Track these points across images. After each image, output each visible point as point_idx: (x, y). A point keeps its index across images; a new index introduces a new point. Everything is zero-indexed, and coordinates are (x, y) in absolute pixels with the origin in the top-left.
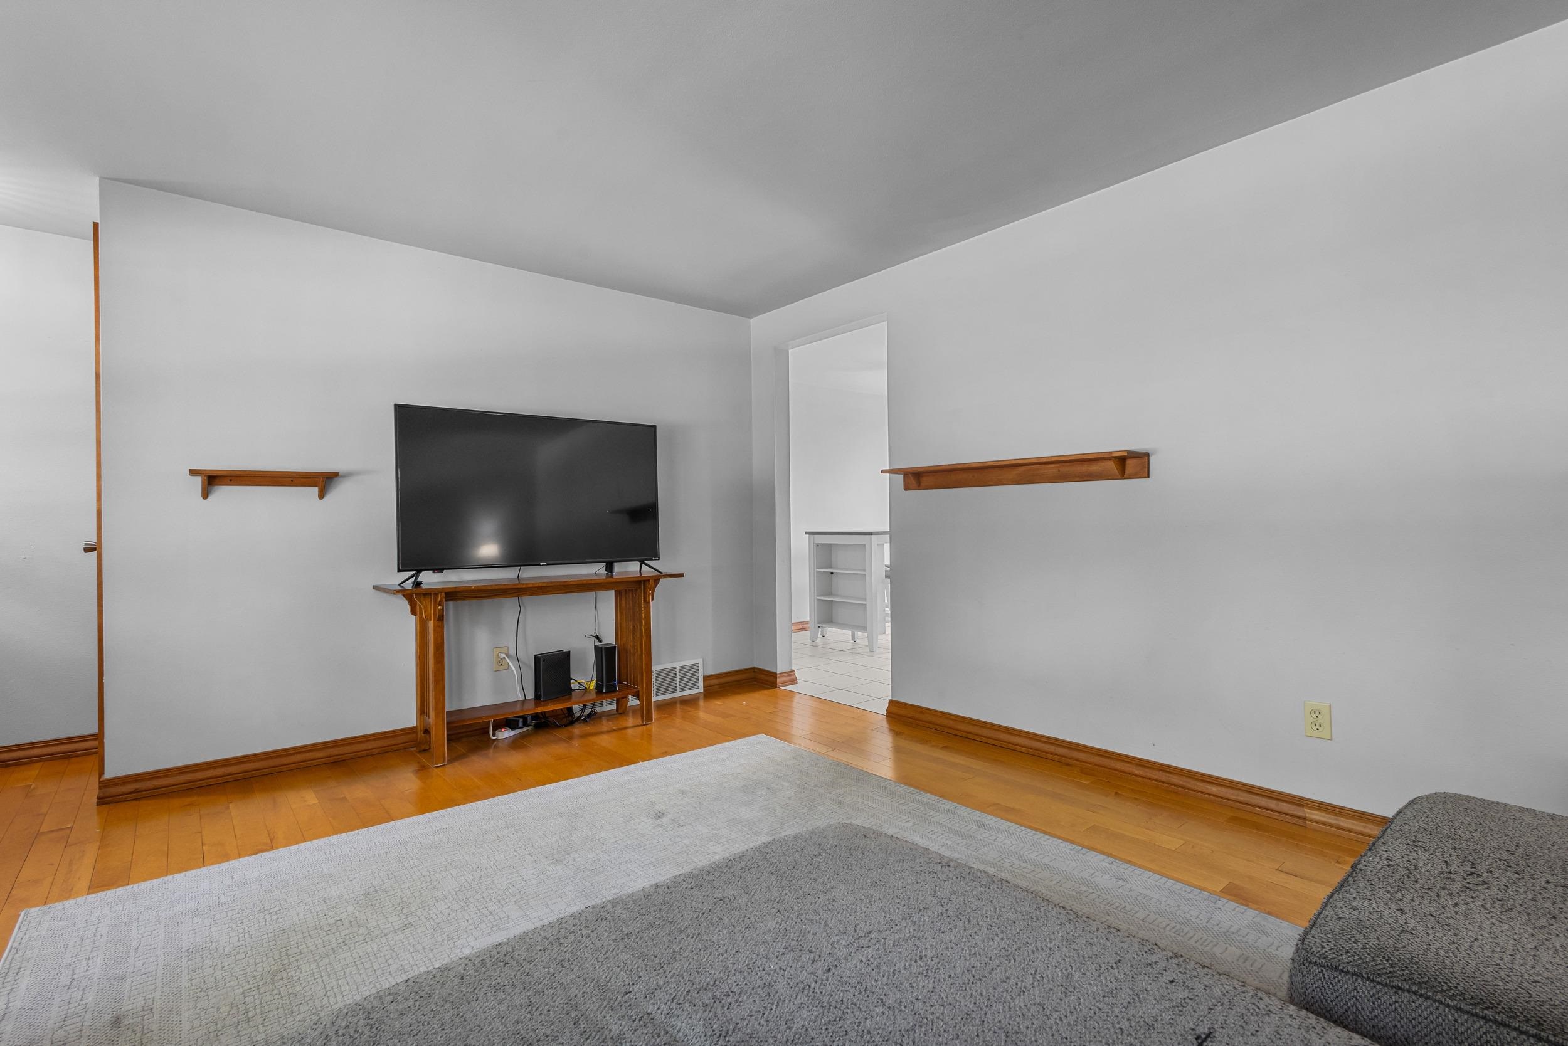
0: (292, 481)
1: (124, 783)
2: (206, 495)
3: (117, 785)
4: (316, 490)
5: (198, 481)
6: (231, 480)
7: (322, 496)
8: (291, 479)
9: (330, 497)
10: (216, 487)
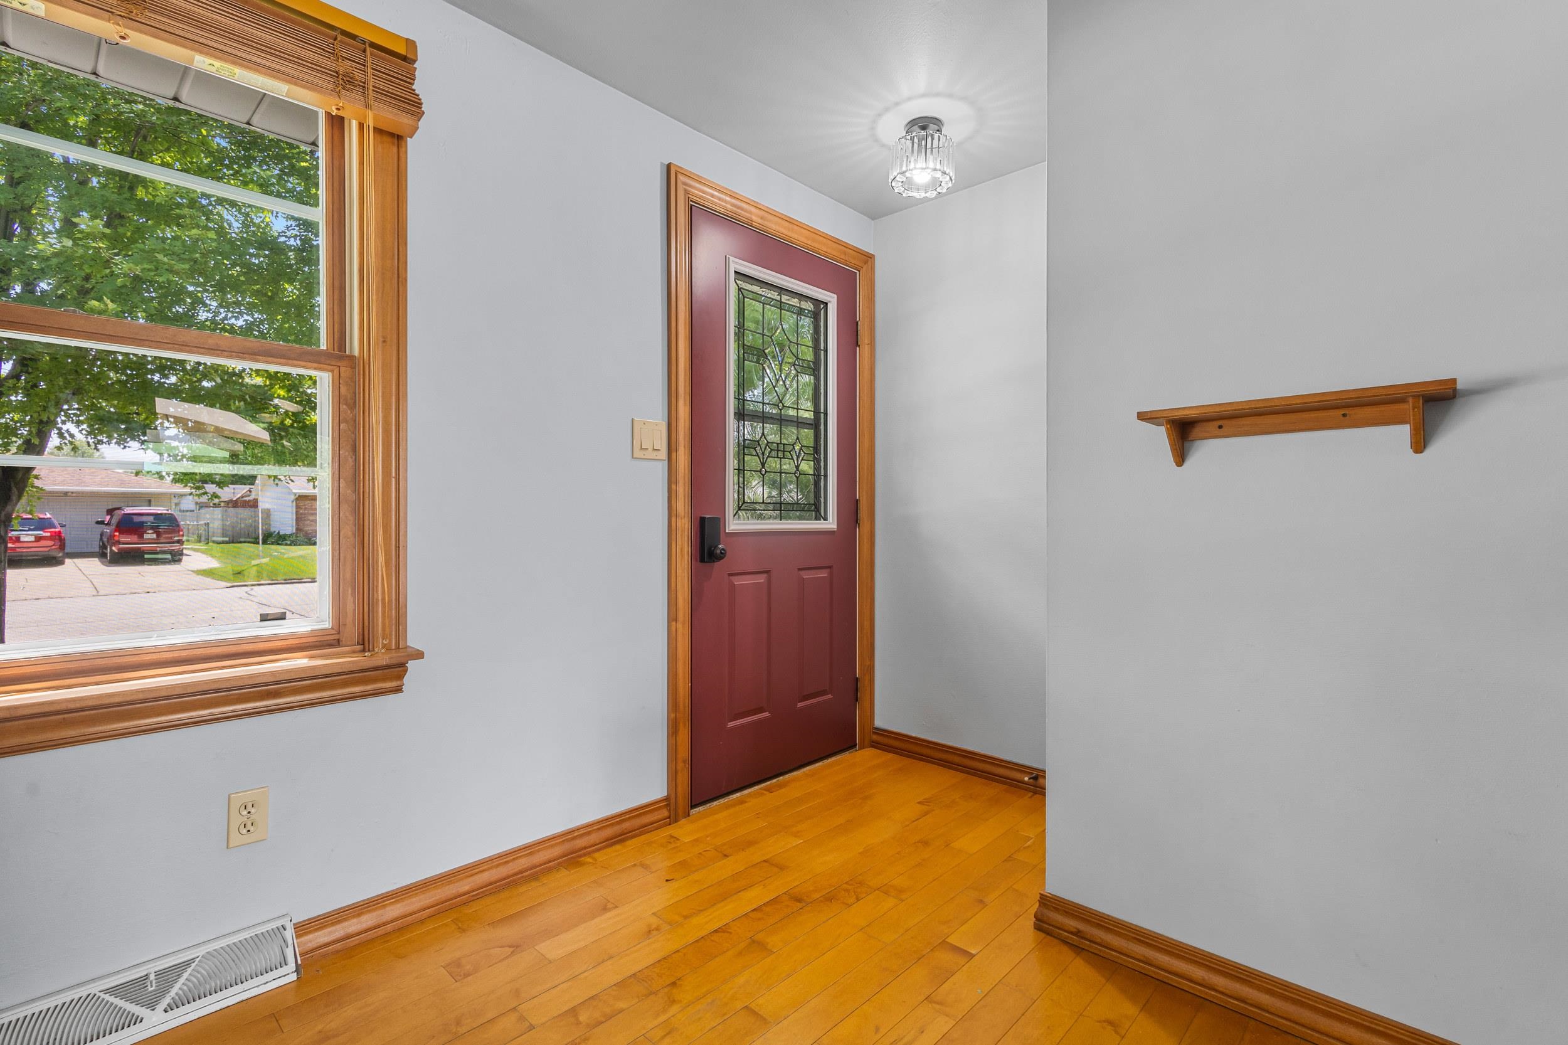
0: (1344, 415)
1: (1066, 912)
2: (1181, 458)
3: (1056, 910)
4: (1403, 432)
5: (1160, 435)
6: (1220, 427)
7: (1420, 444)
8: (1342, 412)
9: (1438, 448)
10: (1198, 443)
